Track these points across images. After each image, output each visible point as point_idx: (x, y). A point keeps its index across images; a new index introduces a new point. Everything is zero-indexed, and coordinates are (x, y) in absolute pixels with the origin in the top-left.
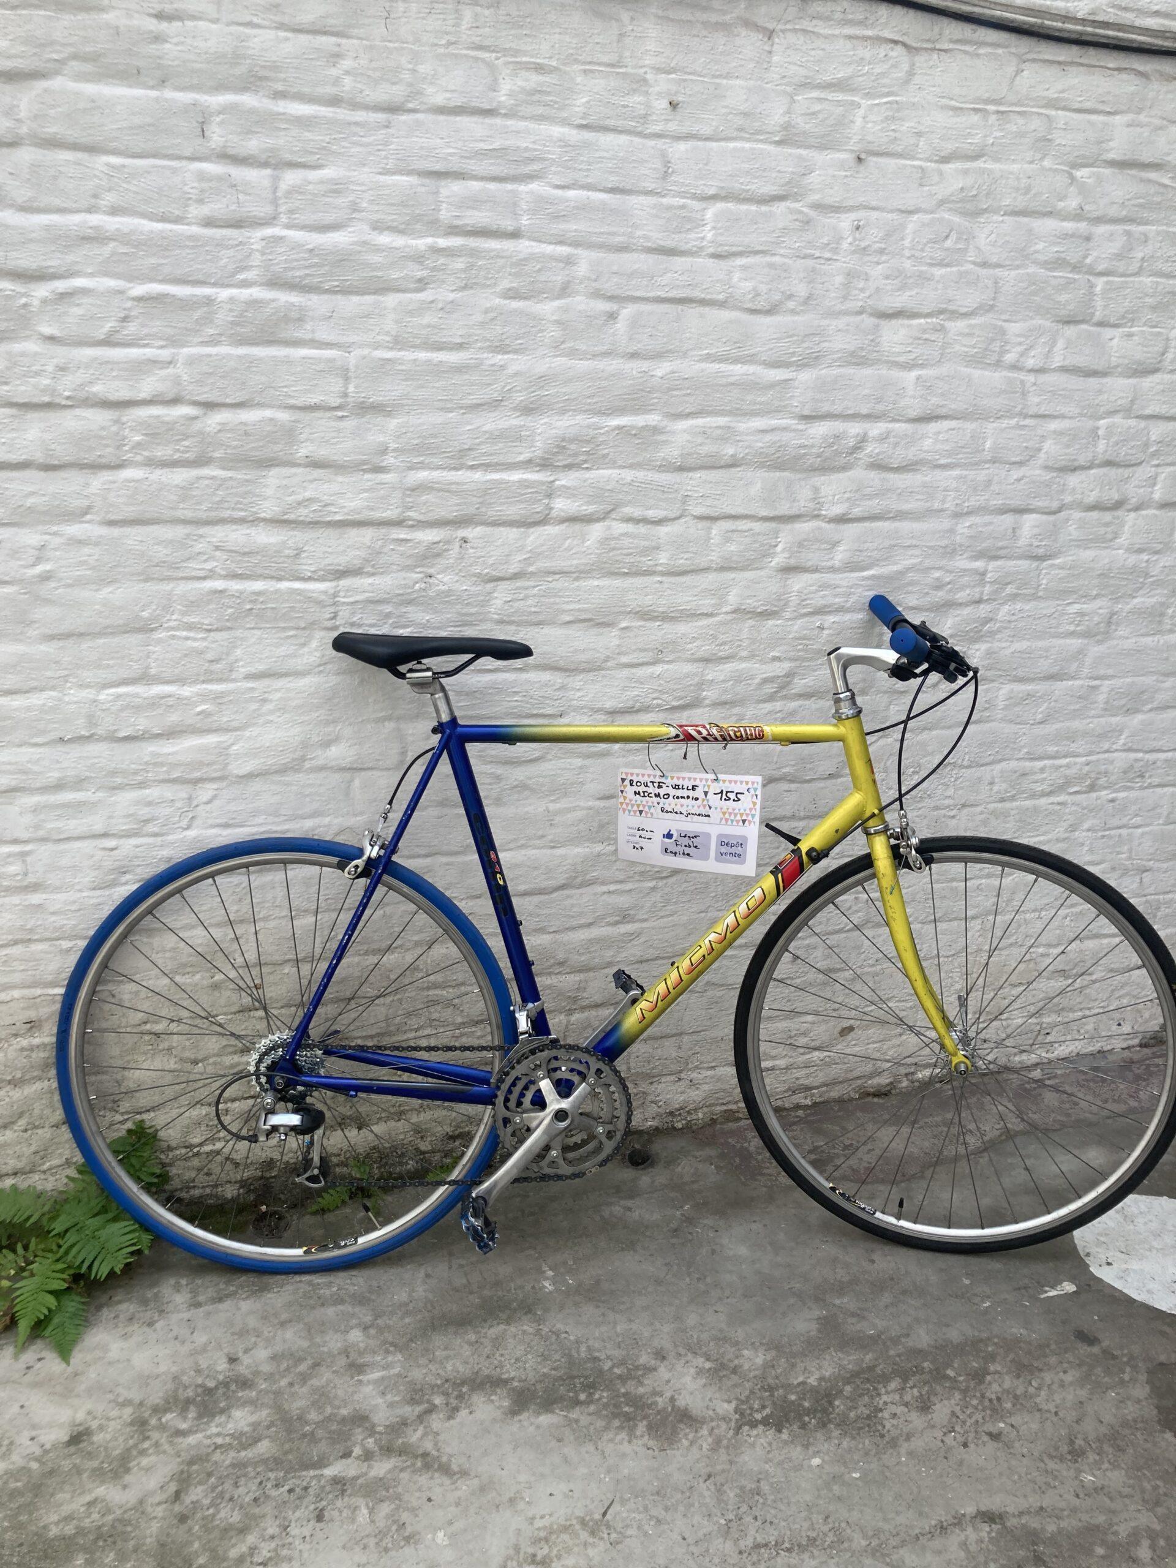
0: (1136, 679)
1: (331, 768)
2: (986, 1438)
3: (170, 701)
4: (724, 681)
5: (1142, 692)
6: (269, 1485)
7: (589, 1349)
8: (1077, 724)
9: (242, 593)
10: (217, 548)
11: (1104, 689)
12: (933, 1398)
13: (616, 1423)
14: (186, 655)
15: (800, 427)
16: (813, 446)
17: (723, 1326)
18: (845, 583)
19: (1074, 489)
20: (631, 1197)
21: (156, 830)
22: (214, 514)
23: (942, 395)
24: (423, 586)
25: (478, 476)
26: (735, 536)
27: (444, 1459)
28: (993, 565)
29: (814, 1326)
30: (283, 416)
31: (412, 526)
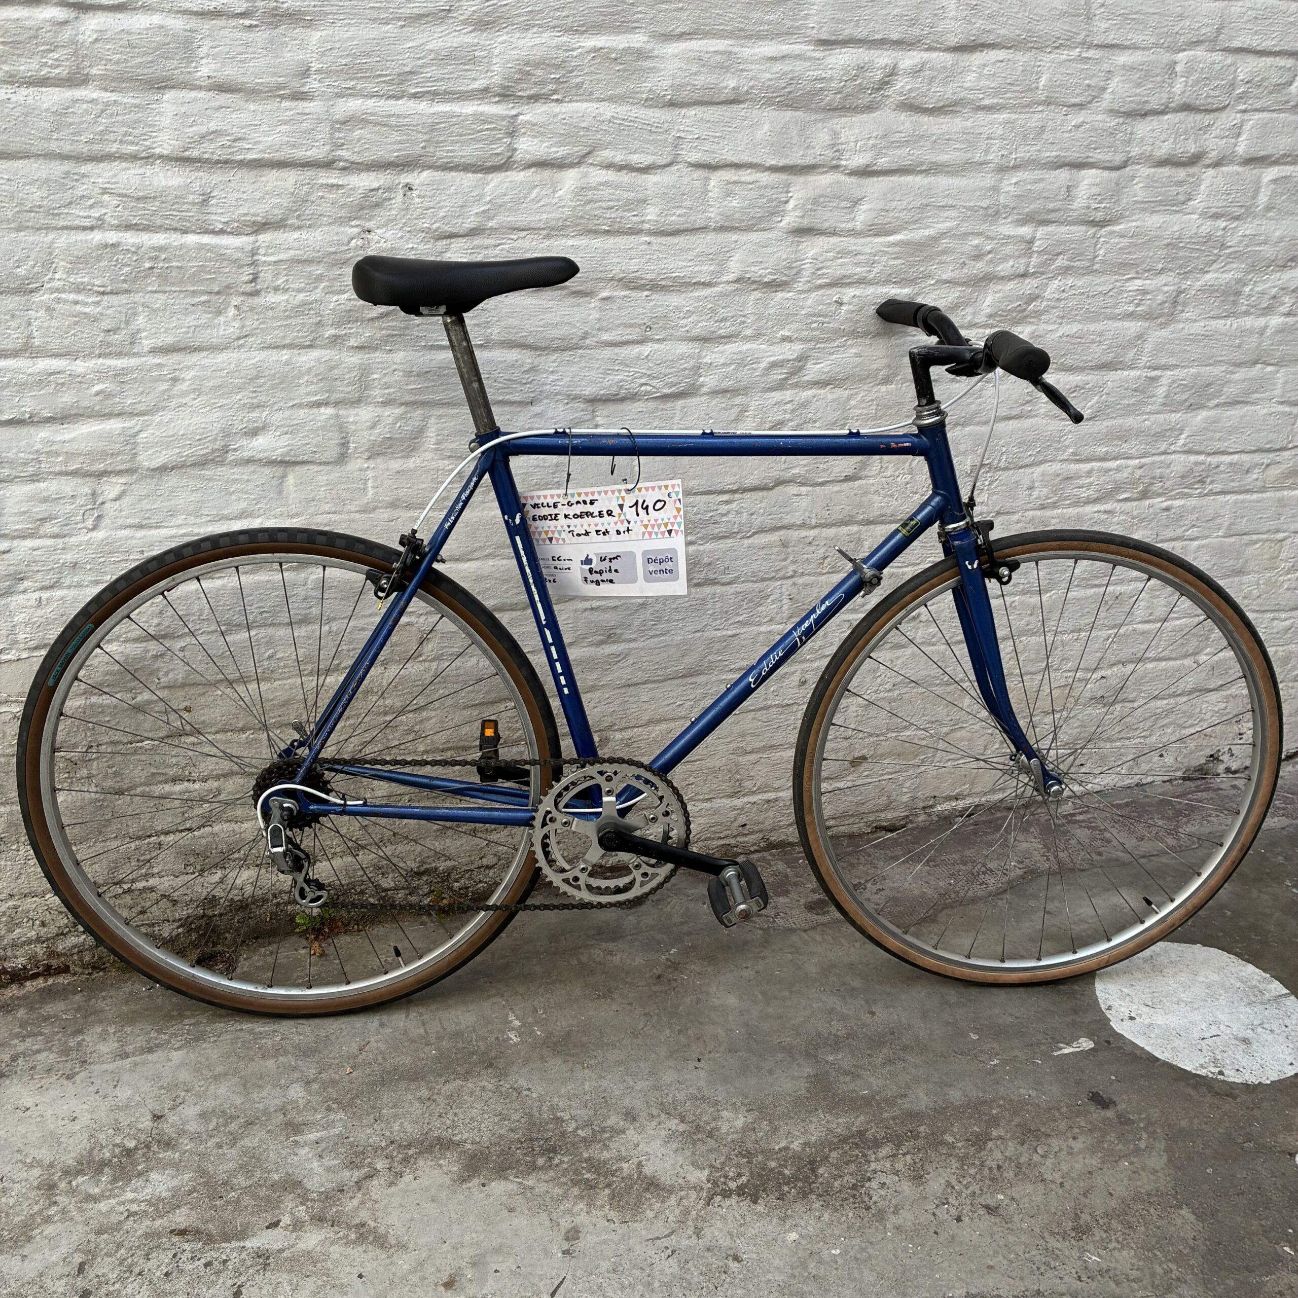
0: (1203, 370)
1: (260, 460)
2: (982, 1211)
3: (60, 379)
4: (724, 365)
5: (1209, 385)
6: (184, 1258)
7: (552, 1108)
8: (1130, 422)
9: (139, 248)
10: (105, 191)
11: (1164, 381)
12: (927, 1167)
13: (576, 1191)
14: (76, 323)
15: (818, 54)
16: (831, 79)
17: (702, 1083)
18: (868, 250)
19: (1142, 139)
20: (613, 940)
21: (56, 530)
22: (96, 147)
23: (990, 16)
24: (360, 242)
25: (423, 106)
26: (737, 189)
27: (382, 1230)
28: (1041, 232)
29: (803, 1084)
30: (177, 24)
31: (344, 169)
